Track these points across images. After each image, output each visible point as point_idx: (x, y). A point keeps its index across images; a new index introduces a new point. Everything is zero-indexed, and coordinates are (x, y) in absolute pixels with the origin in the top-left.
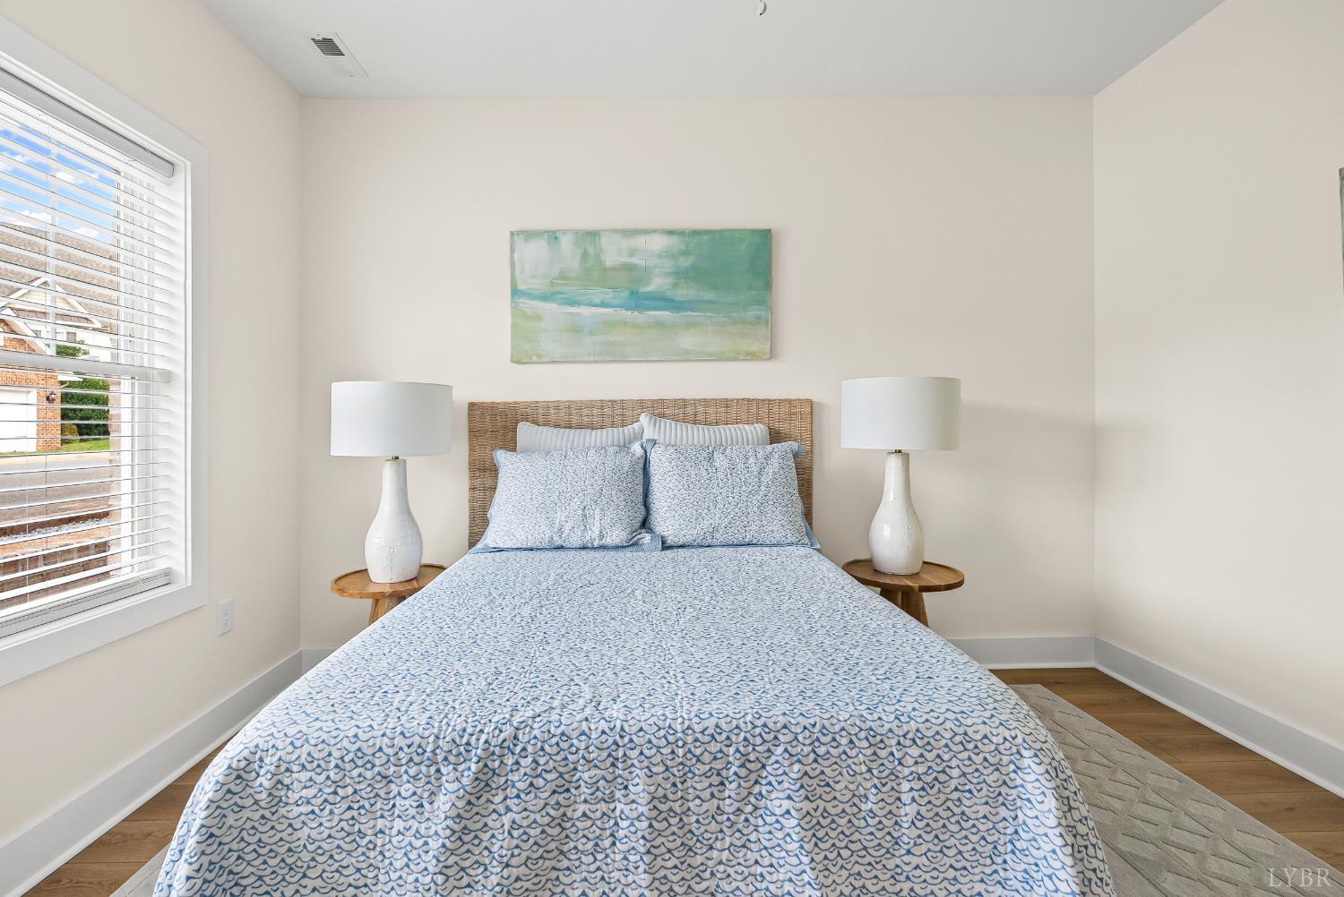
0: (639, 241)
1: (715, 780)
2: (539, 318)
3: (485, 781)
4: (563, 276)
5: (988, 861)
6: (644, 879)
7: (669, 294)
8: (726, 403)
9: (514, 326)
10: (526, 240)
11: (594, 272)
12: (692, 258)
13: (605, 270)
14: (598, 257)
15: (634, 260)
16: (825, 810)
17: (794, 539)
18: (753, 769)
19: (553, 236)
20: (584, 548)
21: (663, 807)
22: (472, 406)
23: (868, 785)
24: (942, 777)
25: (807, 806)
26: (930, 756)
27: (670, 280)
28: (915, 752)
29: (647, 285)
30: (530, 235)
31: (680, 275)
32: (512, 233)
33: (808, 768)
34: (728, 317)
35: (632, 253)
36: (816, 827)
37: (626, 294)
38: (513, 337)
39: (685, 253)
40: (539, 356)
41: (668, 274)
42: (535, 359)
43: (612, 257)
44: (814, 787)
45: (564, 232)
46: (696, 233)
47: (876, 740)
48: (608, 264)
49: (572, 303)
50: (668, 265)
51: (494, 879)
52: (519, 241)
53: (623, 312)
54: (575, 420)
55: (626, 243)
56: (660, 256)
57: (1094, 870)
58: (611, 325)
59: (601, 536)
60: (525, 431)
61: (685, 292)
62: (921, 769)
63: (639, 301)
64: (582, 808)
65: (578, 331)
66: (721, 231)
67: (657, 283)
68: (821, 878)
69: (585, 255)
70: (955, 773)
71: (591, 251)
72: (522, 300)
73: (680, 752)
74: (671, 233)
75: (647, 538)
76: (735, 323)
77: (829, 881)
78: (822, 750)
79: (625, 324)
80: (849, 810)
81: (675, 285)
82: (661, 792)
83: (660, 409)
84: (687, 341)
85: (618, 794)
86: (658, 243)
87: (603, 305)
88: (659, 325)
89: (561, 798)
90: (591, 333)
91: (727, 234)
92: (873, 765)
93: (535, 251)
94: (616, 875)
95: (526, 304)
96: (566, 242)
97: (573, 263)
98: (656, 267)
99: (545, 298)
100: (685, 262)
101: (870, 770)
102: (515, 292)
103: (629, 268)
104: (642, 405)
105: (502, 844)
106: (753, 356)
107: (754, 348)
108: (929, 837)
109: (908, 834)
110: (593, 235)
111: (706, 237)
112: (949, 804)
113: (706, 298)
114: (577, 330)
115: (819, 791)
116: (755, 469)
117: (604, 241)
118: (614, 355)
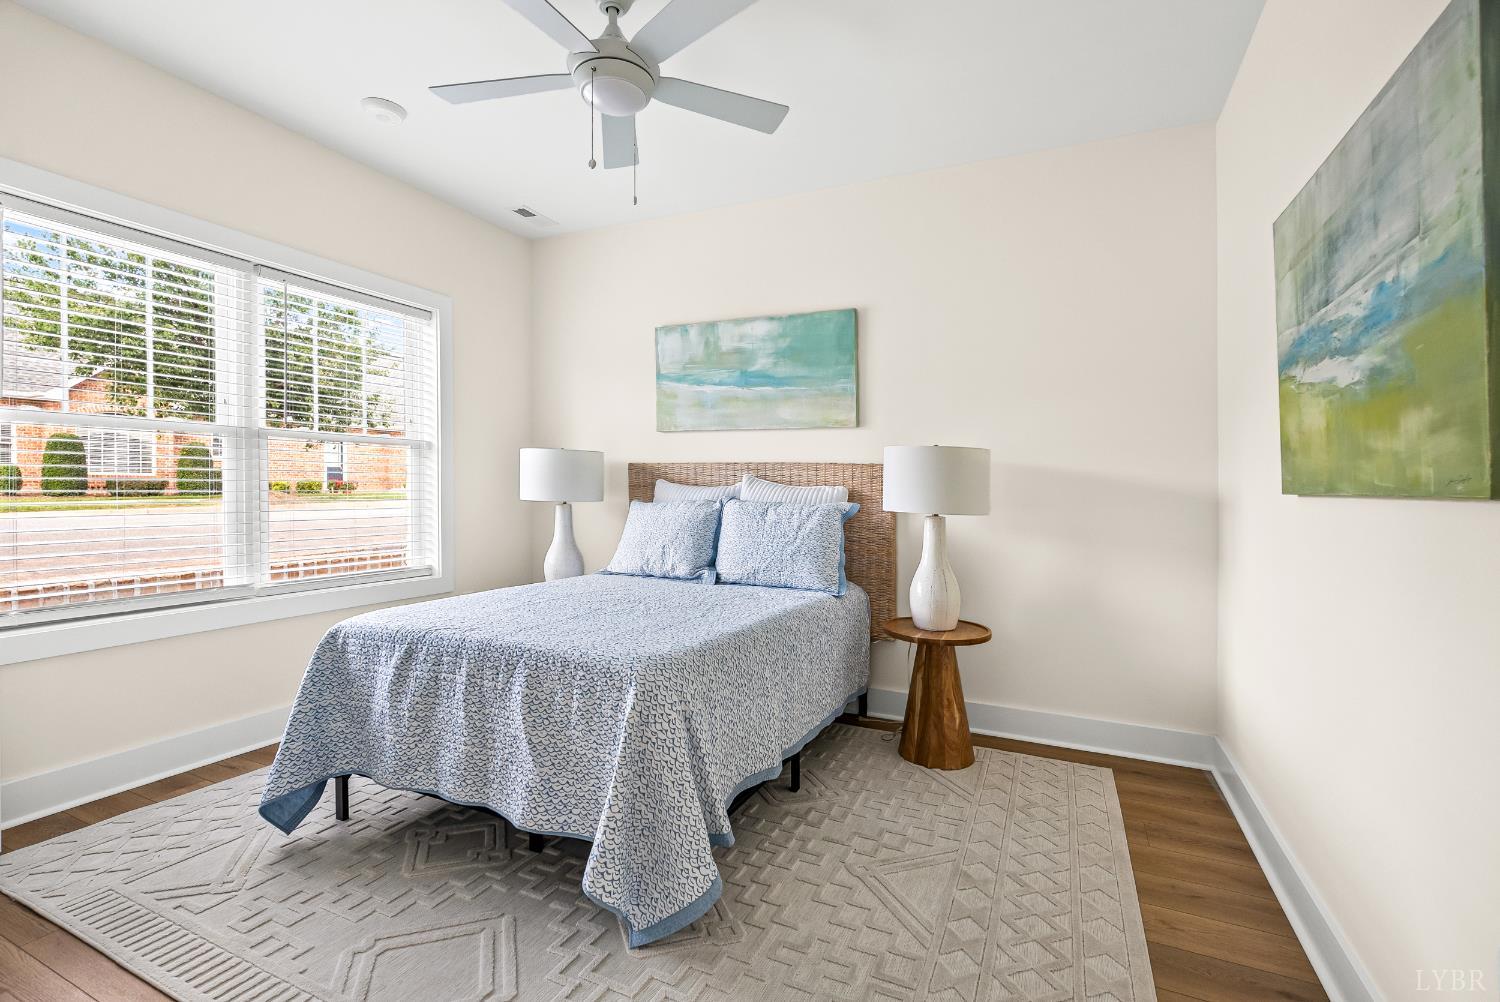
0: (747, 328)
1: (495, 671)
2: (675, 397)
3: (409, 656)
4: (692, 362)
5: (612, 743)
6: (462, 714)
7: (770, 372)
8: (817, 467)
9: (659, 404)
10: (666, 334)
11: (714, 356)
12: (788, 340)
13: (723, 354)
14: (716, 343)
15: (743, 345)
16: (537, 696)
17: (820, 586)
18: (511, 668)
19: (684, 329)
20: (664, 577)
21: (473, 680)
22: (630, 465)
23: (558, 687)
24: (592, 690)
25: (527, 691)
26: (588, 677)
27: (771, 360)
28: (581, 673)
29: (753, 365)
30: (668, 329)
31: (780, 355)
32: (656, 330)
33: (532, 673)
34: (820, 390)
35: (742, 338)
36: (531, 704)
37: (738, 373)
38: (658, 413)
39: (782, 336)
40: (676, 427)
41: (770, 355)
42: (673, 429)
43: (726, 344)
44: (533, 682)
45: (692, 325)
46: (791, 317)
47: (565, 664)
48: (724, 349)
49: (699, 383)
50: (770, 347)
51: (409, 700)
52: (661, 334)
53: (736, 389)
54: (700, 479)
55: (738, 330)
56: (763, 340)
57: (666, 762)
58: (728, 400)
59: (673, 569)
60: (661, 486)
61: (783, 370)
62: (583, 683)
63: (747, 379)
64: (444, 675)
65: (703, 406)
66: (812, 314)
67: (762, 363)
68: (529, 729)
69: (707, 344)
70: (599, 689)
71: (712, 339)
72: (664, 382)
73: (482, 654)
74: (772, 319)
75: (706, 573)
76: (825, 395)
77: (534, 733)
78: (540, 665)
79: (737, 399)
80: (549, 699)
81: (775, 364)
82: (472, 673)
83: (762, 472)
84: (786, 412)
85: (457, 670)
86: (761, 329)
87: (720, 384)
88: (764, 399)
89: (436, 668)
90: (713, 407)
91: (817, 316)
92: (562, 677)
93: (672, 342)
94: (454, 710)
95: (668, 385)
96: (693, 333)
97: (698, 350)
98: (760, 349)
99: (679, 380)
100: (783, 344)
101: (559, 679)
102: (659, 376)
103: (739, 351)
104: (748, 467)
105: (412, 684)
106: (841, 425)
107: (842, 417)
108: (583, 722)
109: (574, 718)
110: (713, 325)
111: (800, 321)
112: (596, 706)
113: (800, 374)
114: (701, 404)
115: (535, 685)
116: (796, 524)
117: (721, 328)
118: (728, 425)
